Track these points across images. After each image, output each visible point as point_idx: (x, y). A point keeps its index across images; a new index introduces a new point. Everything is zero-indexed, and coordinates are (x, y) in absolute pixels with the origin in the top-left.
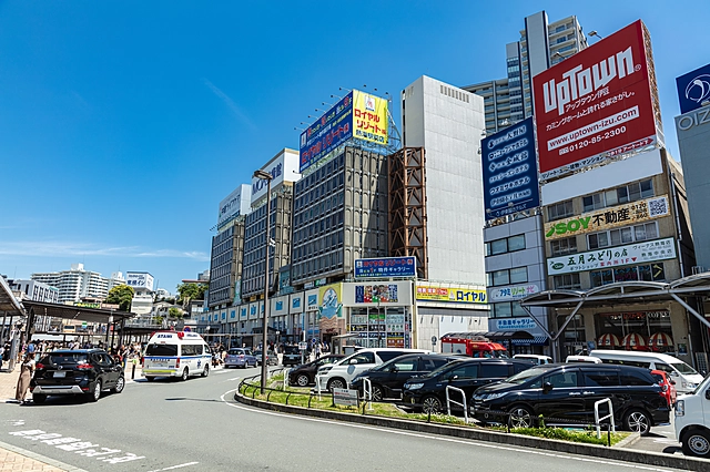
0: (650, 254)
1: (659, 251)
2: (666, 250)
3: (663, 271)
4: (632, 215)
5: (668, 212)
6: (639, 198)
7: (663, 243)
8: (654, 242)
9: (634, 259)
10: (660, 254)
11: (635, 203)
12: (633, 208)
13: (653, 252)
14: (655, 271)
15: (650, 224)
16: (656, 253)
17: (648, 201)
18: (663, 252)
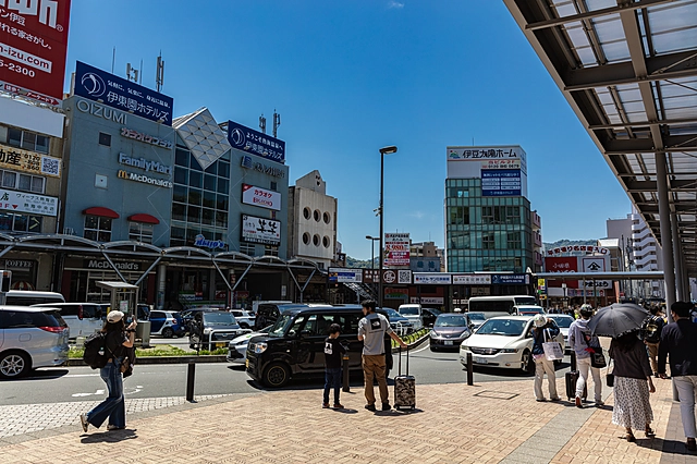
0: (33, 206)
1: (43, 206)
2: (49, 207)
3: (40, 225)
4: (23, 162)
5: (58, 174)
6: (33, 150)
7: (47, 200)
8: (40, 196)
9: (15, 207)
10: (42, 209)
11: (29, 153)
12: (26, 156)
13: (36, 205)
14: (32, 223)
15: (39, 178)
16: (39, 207)
17: (43, 157)
18: (46, 208)
